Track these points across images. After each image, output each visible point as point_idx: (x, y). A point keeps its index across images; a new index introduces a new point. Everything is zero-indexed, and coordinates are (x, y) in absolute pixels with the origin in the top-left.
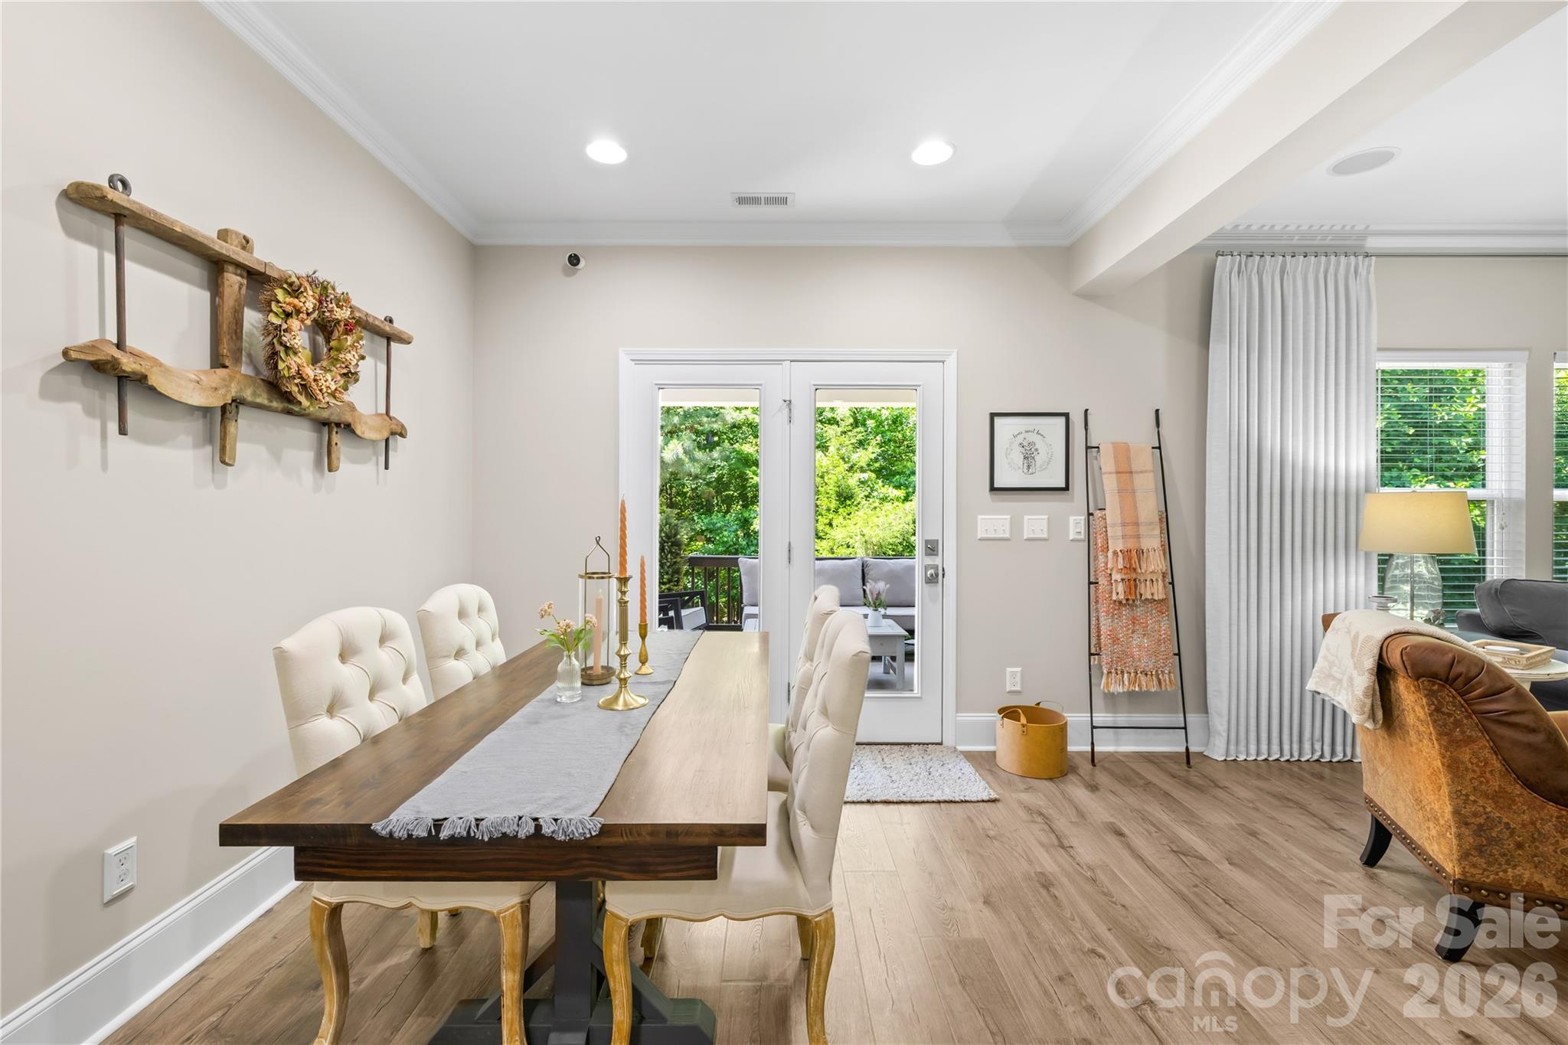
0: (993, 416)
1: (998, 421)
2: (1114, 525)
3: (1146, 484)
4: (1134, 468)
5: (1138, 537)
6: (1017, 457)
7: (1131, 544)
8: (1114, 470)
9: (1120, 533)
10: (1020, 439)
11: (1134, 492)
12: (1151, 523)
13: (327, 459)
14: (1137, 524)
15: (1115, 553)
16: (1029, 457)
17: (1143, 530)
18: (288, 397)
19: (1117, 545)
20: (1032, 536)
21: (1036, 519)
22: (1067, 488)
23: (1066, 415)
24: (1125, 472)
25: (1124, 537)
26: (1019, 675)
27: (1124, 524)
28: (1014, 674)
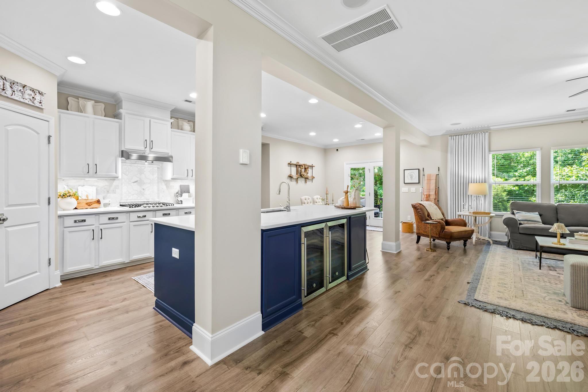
0: (404, 170)
1: (405, 171)
2: (425, 190)
3: (433, 182)
4: (431, 179)
5: (429, 192)
6: (409, 177)
7: (428, 193)
8: (426, 179)
9: (426, 191)
10: (410, 174)
11: (430, 183)
12: (433, 189)
13: (306, 182)
14: (430, 190)
15: (425, 195)
16: (412, 177)
17: (431, 191)
18: (302, 176)
19: (425, 193)
20: (412, 192)
21: (413, 188)
22: (419, 183)
23: (419, 169)
24: (429, 180)
25: (427, 192)
26: (410, 217)
27: (427, 190)
28: (409, 217)
